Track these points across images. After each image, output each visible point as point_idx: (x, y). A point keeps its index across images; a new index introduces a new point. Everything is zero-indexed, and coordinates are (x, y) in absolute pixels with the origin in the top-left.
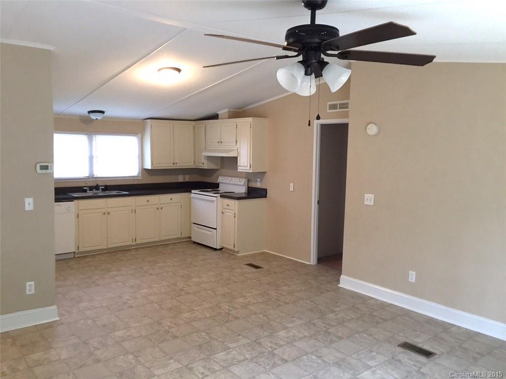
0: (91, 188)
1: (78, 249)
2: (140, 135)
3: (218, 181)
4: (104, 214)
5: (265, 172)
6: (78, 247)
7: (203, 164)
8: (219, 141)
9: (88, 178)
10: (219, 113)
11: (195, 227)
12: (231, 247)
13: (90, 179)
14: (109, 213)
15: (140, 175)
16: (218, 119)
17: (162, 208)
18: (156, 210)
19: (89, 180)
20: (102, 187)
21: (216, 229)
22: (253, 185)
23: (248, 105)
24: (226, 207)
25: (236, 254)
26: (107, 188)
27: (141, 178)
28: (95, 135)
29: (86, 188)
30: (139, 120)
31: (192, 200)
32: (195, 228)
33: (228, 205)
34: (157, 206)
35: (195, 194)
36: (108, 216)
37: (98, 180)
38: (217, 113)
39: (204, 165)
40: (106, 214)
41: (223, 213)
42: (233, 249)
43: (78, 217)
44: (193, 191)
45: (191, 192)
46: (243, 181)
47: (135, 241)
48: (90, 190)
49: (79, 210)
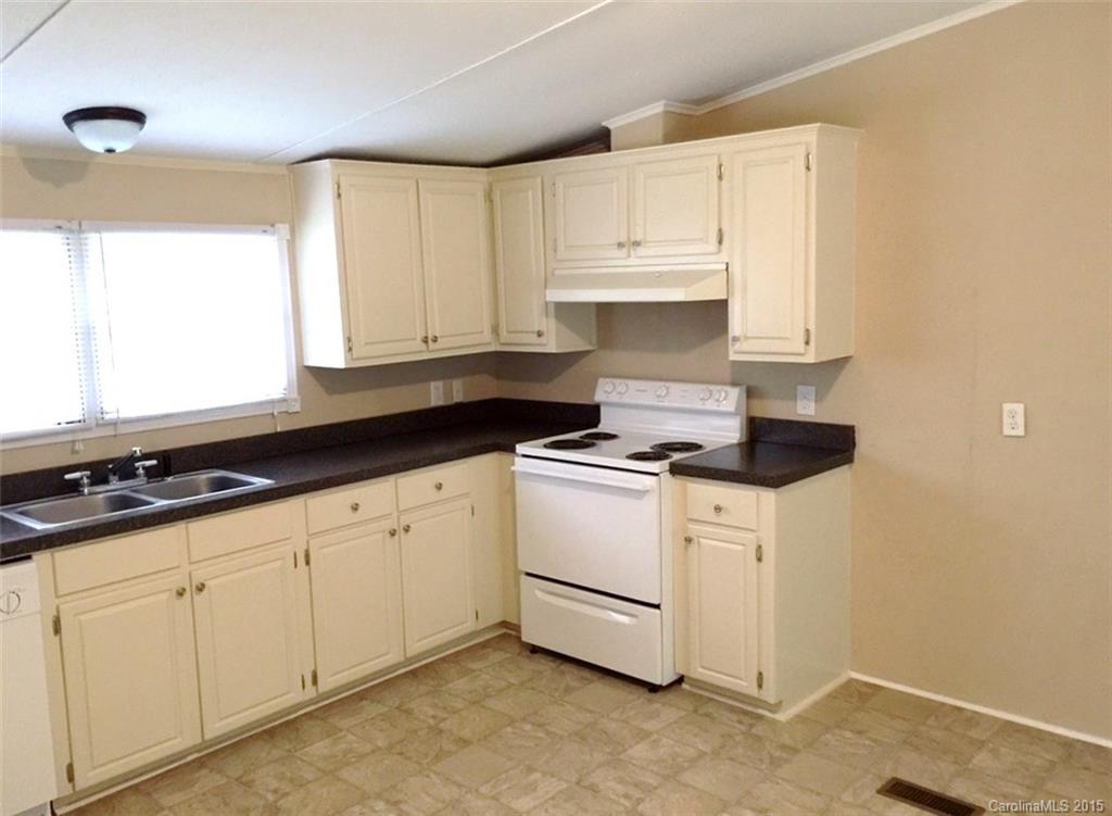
0: (100, 472)
1: (71, 779)
2: (284, 229)
3: (599, 397)
4: (181, 593)
5: (846, 359)
6: (70, 769)
7: (540, 334)
8: (623, 239)
9: (81, 426)
10: (612, 124)
11: (534, 591)
12: (747, 686)
13: (88, 429)
14: (201, 588)
15: (295, 395)
16: (609, 149)
17: (407, 529)
18: (388, 538)
19: (87, 435)
20: (148, 463)
21: (657, 607)
22: (775, 409)
23: (736, 88)
24: (711, 516)
25: (768, 714)
26: (169, 463)
27: (297, 408)
28: (98, 230)
29: (77, 475)
30: (278, 163)
31: (519, 483)
32: (539, 594)
33: (718, 509)
34: (388, 524)
35: (532, 460)
36: (199, 598)
37: (122, 430)
38: (604, 124)
39: (543, 340)
40: (187, 595)
41: (689, 540)
42: (753, 691)
43: (57, 630)
44: (521, 448)
45: (513, 450)
46: (730, 398)
47: (315, 681)
48: (92, 484)
49: (57, 597)
